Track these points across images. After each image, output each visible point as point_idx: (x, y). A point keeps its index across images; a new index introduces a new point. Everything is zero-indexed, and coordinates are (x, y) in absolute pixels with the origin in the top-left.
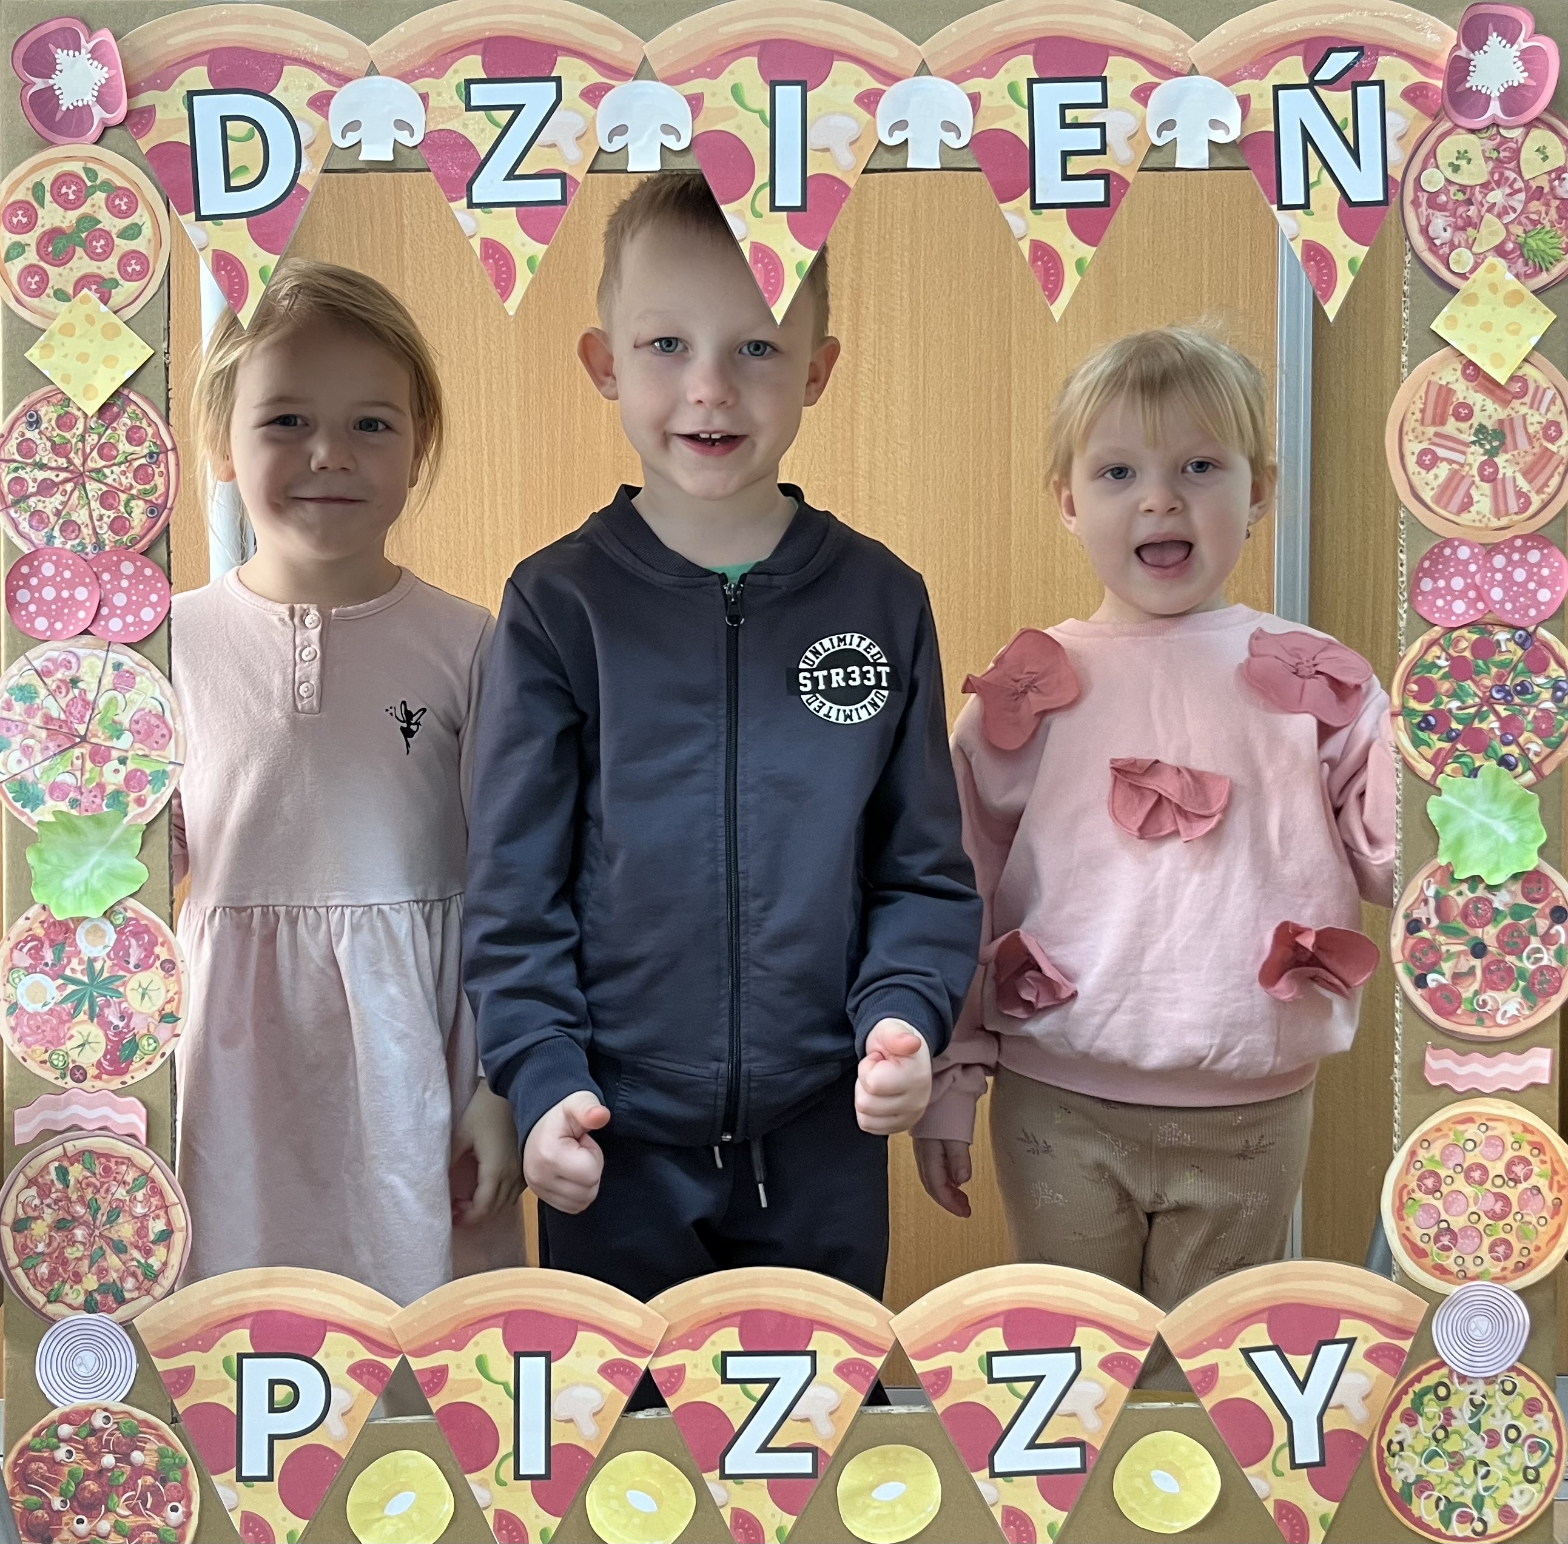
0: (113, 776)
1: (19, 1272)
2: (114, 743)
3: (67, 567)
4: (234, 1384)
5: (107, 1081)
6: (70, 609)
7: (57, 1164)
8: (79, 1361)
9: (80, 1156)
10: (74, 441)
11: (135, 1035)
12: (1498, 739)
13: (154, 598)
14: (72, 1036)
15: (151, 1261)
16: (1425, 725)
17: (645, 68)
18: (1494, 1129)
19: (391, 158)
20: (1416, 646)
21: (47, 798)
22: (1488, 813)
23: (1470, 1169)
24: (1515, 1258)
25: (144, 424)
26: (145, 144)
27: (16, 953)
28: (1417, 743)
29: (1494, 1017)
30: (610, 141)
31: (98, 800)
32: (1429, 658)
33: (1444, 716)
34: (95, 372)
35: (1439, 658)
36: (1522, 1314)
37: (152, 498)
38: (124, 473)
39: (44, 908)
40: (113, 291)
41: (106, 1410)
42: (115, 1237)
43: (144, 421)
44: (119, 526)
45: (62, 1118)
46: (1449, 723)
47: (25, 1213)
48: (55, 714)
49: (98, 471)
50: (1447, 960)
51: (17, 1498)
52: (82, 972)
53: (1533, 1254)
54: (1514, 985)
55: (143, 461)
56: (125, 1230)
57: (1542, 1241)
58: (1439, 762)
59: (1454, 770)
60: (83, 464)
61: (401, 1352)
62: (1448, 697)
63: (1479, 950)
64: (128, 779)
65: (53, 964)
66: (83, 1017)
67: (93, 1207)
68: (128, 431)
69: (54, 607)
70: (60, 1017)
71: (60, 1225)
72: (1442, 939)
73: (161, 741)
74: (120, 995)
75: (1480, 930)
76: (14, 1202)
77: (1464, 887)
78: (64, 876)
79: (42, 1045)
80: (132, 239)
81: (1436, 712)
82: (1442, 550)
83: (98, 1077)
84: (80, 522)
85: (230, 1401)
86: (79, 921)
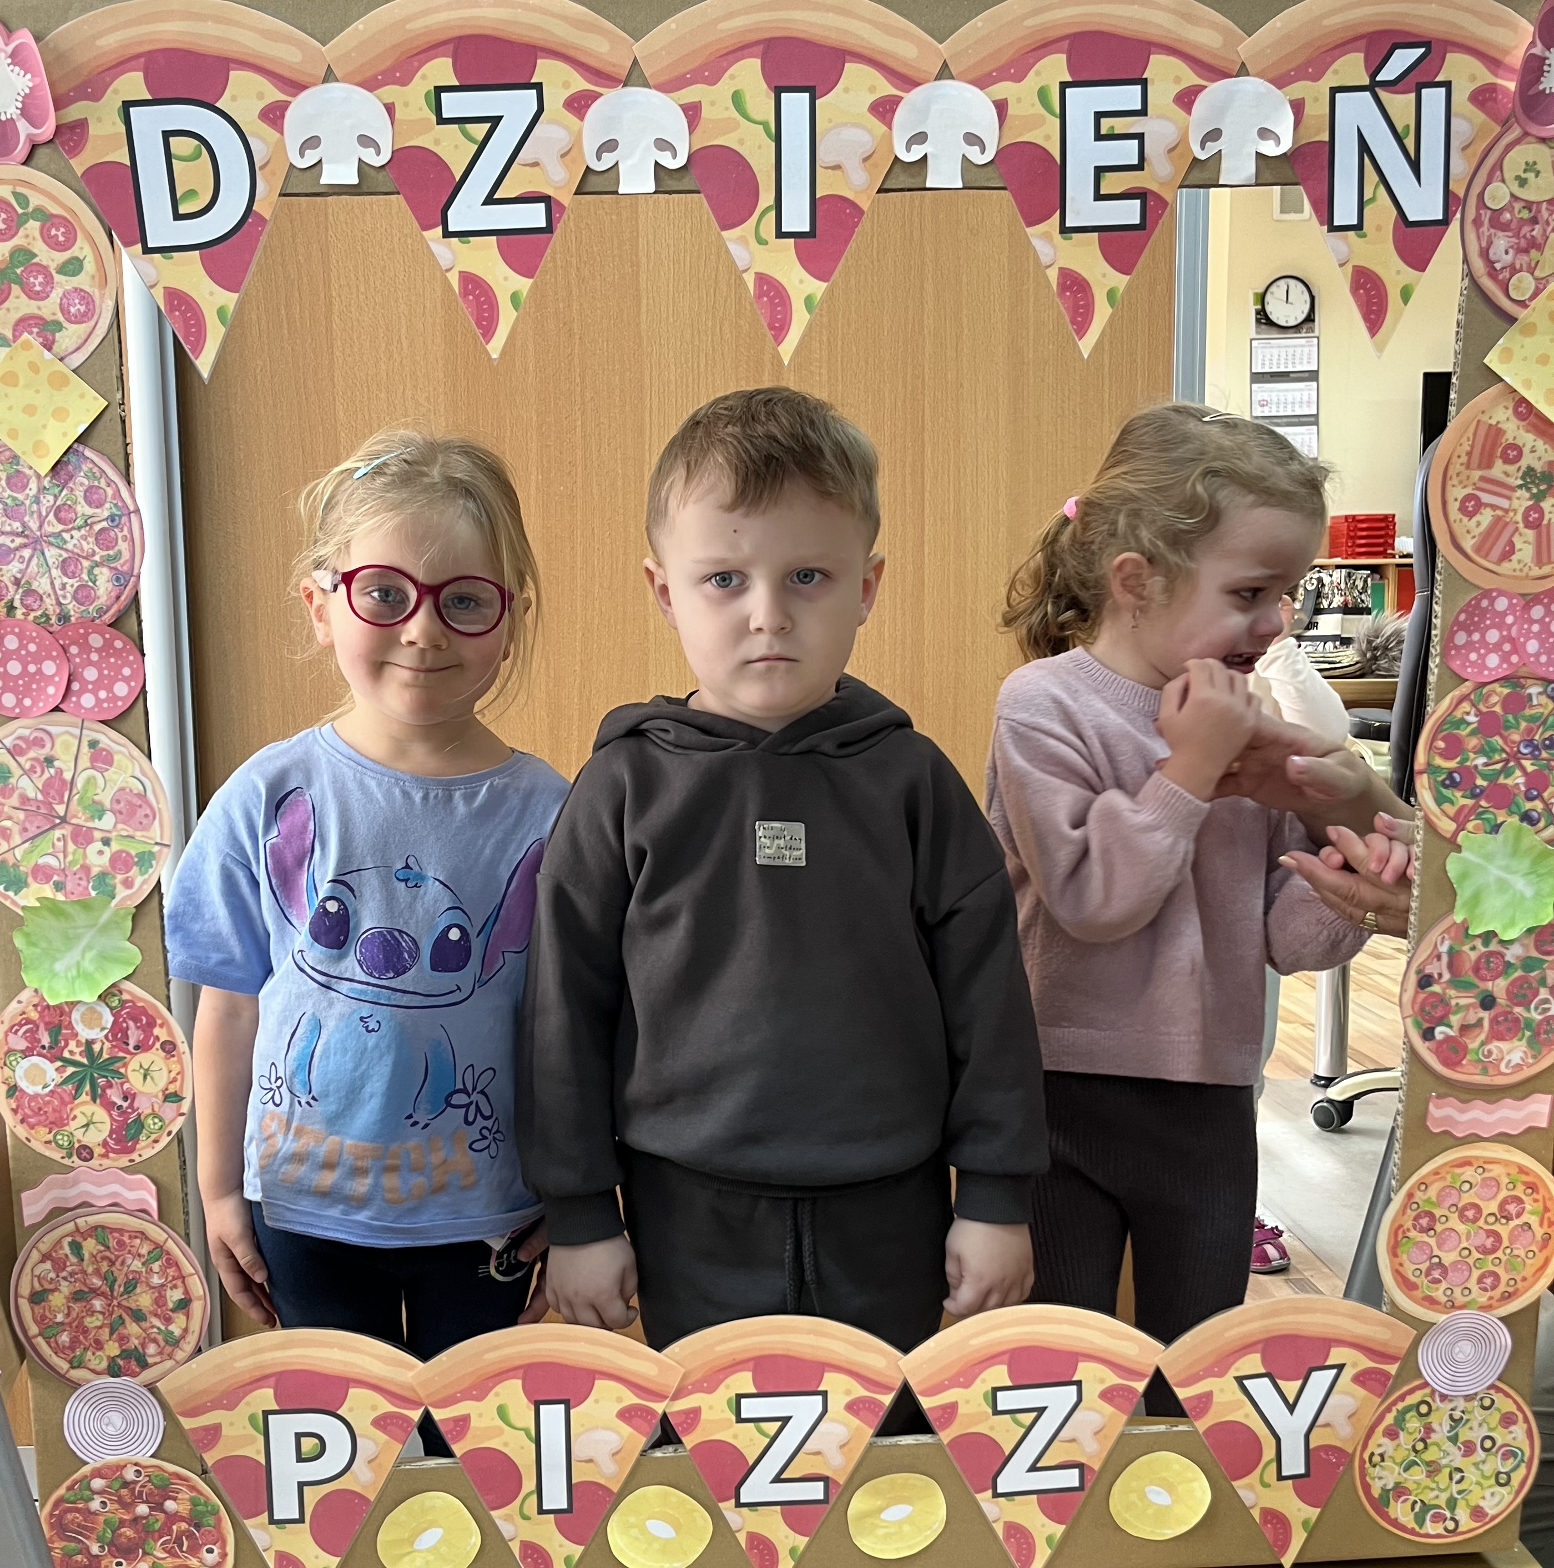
0: (97, 858)
1: (40, 1342)
2: (96, 824)
3: (32, 640)
4: (261, 1438)
5: (114, 1160)
6: (38, 684)
7: (70, 1239)
8: (106, 1421)
9: (95, 1230)
10: (28, 502)
11: (139, 1115)
12: (1522, 796)
13: (127, 672)
14: (75, 1117)
15: (172, 1328)
16: (1450, 783)
17: (635, 75)
18: (1490, 1171)
19: (355, 181)
20: (1446, 702)
21: (30, 880)
22: (1506, 869)
23: (1465, 1208)
24: (1502, 1288)
25: (103, 483)
26: (79, 165)
27: (11, 1036)
28: (1440, 800)
29: (1498, 1066)
30: (599, 158)
31: (83, 883)
32: (1458, 714)
33: (1468, 773)
34: (44, 427)
35: (1468, 714)
36: (1505, 1338)
37: (117, 565)
38: (84, 538)
39: (36, 991)
40: (58, 335)
41: (136, 1464)
42: (133, 1306)
43: (103, 480)
44: (84, 594)
45: (72, 1195)
46: (1474, 779)
47: (41, 1285)
48: (31, 794)
49: (59, 535)
50: (1455, 1013)
51: (56, 1545)
52: (81, 1054)
53: (1520, 1284)
54: (1520, 1035)
55: (104, 524)
56: (144, 1300)
57: (1528, 1272)
58: (1461, 819)
59: (1476, 827)
60: (40, 527)
61: (422, 1404)
62: (1475, 753)
63: (1488, 1002)
64: (115, 859)
65: (51, 1047)
66: (85, 1097)
67: (110, 1280)
68: (86, 492)
69: (21, 682)
70: (62, 1098)
71: (77, 1296)
72: (1452, 993)
73: (145, 821)
74: (122, 1076)
75: (1490, 983)
76: (29, 1276)
77: (1478, 943)
78: (55, 960)
79: (45, 1126)
80: (74, 275)
81: (1462, 769)
82: (1478, 603)
83: (105, 1156)
84: (41, 592)
85: (258, 1452)
86: (73, 1004)
